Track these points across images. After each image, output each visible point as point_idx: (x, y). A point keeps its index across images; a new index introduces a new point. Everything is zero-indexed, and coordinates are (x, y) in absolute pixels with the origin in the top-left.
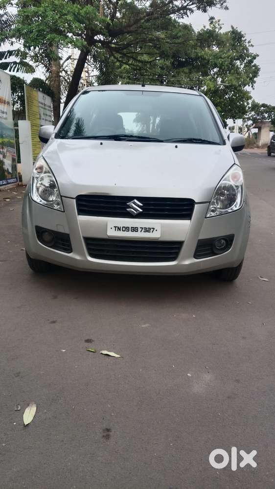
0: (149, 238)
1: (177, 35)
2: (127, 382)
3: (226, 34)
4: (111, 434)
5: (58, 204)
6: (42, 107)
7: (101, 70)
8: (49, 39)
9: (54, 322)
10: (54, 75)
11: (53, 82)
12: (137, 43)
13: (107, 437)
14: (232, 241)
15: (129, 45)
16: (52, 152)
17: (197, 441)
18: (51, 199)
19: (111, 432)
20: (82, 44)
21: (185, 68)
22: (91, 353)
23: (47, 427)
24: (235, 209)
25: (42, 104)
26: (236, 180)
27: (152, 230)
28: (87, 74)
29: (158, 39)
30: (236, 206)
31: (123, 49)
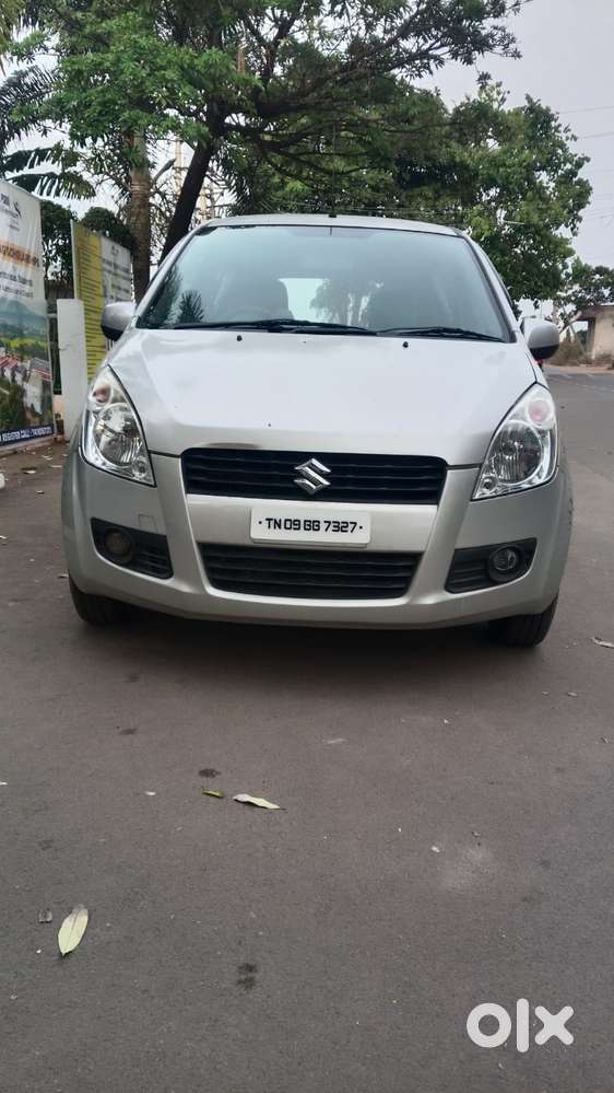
0: (344, 545)
1: (407, 113)
2: (293, 862)
3: (517, 112)
4: (257, 976)
5: (142, 470)
6: (109, 272)
7: (240, 191)
8: (125, 121)
9: (130, 732)
10: (138, 202)
11: (134, 218)
12: (320, 132)
13: (249, 983)
14: (531, 553)
15: (300, 135)
16: (129, 358)
17: (454, 996)
18: (125, 458)
19: (256, 971)
20: (199, 131)
21: (425, 188)
22: (212, 800)
23: (110, 960)
24: (537, 481)
25: (109, 263)
26: (538, 418)
27: (351, 526)
28: (209, 203)
29: (365, 122)
30: (539, 477)
31: (287, 145)
